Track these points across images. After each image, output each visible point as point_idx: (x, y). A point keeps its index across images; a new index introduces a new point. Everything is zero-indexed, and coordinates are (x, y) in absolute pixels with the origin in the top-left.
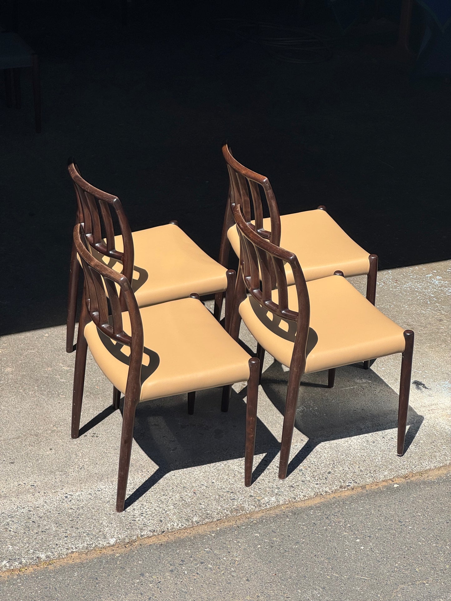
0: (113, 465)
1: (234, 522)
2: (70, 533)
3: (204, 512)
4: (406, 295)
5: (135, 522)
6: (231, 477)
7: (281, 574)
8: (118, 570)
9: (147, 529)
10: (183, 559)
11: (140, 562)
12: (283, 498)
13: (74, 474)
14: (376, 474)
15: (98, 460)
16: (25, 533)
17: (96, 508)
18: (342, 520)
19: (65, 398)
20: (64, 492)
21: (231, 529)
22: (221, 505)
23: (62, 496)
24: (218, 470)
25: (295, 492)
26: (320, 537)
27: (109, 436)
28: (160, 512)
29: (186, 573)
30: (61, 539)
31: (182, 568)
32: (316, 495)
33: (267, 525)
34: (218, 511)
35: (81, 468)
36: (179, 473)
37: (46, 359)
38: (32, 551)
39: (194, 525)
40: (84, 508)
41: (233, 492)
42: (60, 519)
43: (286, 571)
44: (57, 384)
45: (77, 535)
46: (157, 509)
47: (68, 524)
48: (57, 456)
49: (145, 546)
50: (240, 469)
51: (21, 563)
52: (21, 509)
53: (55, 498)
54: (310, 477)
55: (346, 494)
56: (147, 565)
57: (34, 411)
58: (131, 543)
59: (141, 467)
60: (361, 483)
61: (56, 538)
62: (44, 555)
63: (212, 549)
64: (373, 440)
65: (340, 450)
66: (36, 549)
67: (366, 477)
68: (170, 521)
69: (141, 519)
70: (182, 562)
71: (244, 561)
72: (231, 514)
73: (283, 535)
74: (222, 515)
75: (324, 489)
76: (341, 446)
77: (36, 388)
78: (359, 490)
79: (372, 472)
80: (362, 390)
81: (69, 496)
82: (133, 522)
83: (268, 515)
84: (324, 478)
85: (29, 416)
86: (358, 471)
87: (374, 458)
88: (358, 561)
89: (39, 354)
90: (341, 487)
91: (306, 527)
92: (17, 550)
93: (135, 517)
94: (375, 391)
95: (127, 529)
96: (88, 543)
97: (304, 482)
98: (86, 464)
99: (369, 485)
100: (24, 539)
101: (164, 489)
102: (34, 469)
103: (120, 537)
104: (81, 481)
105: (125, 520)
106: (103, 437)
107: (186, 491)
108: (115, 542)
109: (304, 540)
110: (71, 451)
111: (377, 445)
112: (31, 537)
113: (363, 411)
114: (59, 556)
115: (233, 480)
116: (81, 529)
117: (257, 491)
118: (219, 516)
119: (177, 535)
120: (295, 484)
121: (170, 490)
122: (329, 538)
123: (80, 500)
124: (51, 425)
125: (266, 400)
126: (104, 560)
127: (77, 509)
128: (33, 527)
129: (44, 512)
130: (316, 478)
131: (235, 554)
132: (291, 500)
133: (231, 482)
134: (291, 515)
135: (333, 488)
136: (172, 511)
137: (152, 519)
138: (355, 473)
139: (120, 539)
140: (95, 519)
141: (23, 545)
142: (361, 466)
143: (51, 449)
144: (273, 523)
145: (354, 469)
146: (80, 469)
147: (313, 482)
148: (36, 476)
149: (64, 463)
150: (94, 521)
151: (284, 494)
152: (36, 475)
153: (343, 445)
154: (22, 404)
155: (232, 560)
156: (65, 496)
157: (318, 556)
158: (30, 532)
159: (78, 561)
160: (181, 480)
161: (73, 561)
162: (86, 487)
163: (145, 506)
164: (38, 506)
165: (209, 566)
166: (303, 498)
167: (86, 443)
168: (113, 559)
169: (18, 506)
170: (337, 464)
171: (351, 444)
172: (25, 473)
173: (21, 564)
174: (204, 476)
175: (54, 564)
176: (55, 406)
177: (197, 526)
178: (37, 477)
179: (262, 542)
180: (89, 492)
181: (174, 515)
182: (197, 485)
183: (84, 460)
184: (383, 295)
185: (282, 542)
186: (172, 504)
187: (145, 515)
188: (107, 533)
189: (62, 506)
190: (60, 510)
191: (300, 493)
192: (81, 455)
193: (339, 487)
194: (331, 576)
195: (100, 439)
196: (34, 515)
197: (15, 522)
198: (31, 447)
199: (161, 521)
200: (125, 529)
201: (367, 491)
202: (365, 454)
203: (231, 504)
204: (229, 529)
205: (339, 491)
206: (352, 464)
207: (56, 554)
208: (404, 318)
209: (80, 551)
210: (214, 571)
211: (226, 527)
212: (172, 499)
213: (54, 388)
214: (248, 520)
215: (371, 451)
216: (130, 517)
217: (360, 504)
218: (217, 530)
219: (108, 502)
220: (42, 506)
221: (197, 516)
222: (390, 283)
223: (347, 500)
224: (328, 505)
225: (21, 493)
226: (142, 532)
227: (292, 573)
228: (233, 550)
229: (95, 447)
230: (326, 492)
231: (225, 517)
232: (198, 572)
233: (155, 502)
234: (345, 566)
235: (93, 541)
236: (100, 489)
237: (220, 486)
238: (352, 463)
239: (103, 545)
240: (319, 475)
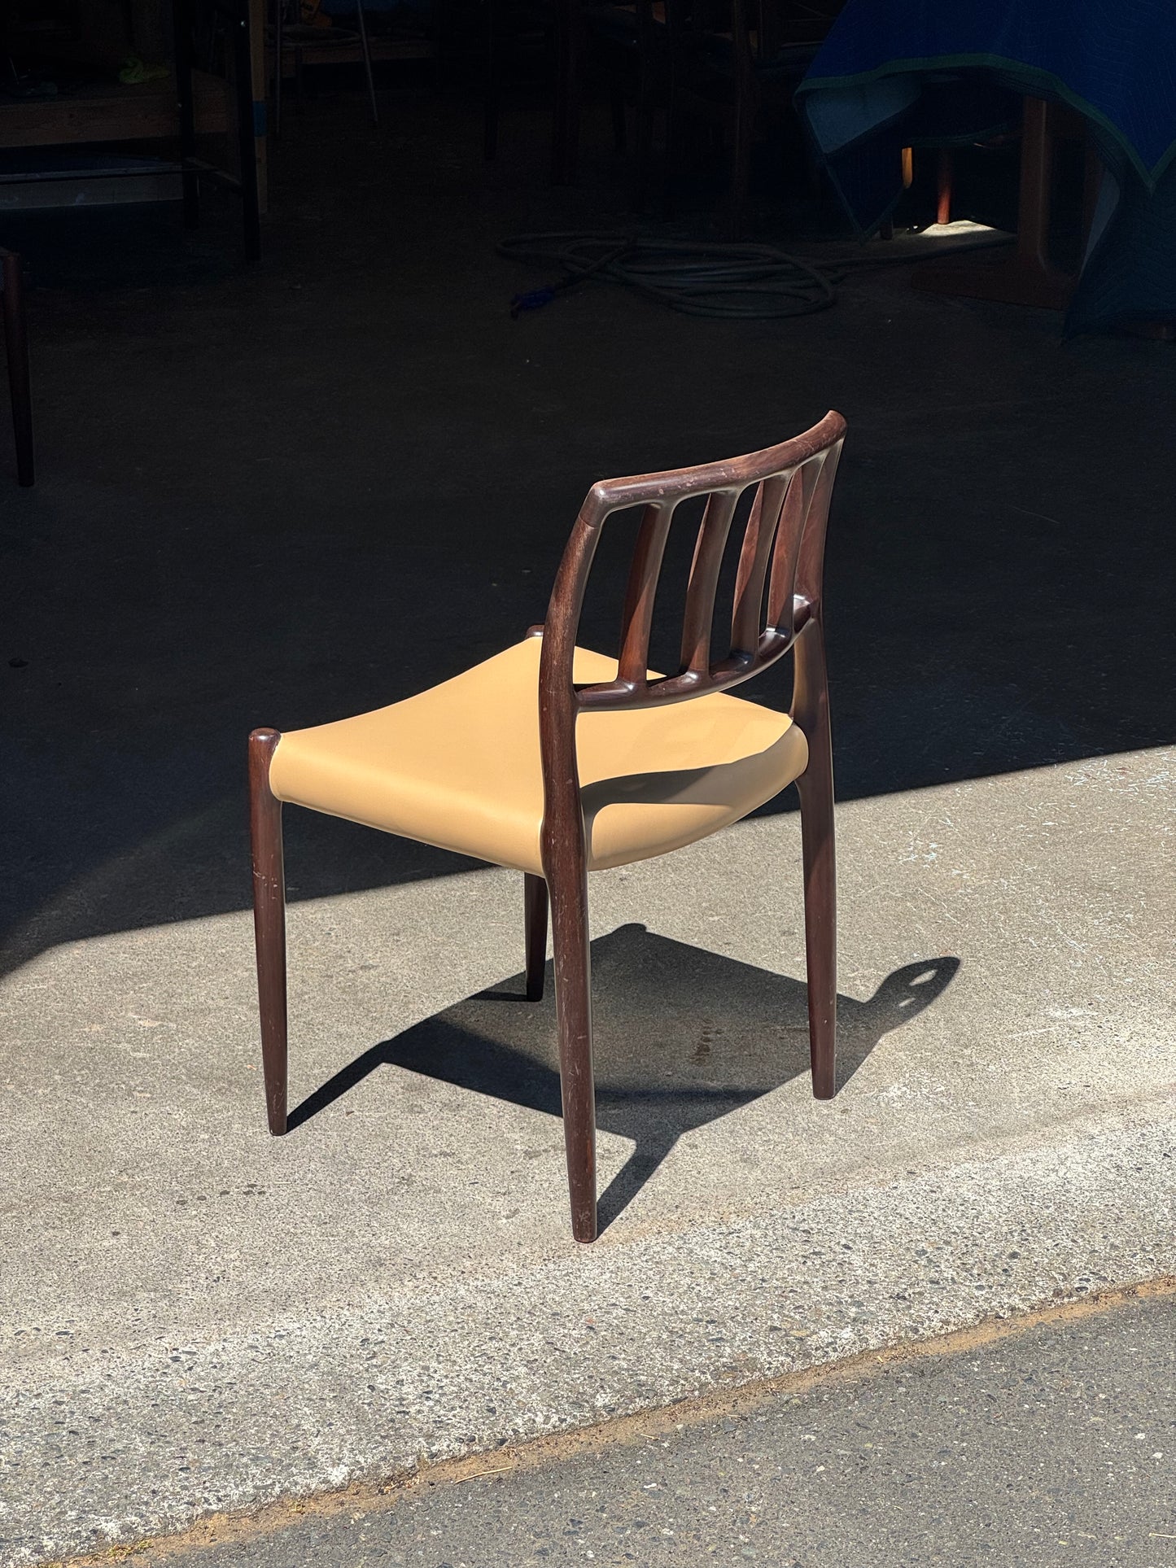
0: (318, 1266)
1: (729, 1407)
2: (196, 1457)
3: (629, 1380)
4: (1161, 801)
5: (407, 1417)
6: (702, 1281)
7: (906, 1544)
8: (365, 1558)
9: (449, 1435)
10: (577, 1519)
11: (435, 1533)
12: (877, 1329)
13: (196, 1296)
14: (1164, 1254)
15: (270, 1255)
16: (48, 1464)
17: (274, 1385)
18: (1078, 1384)
19: (152, 1098)
20: (167, 1346)
21: (721, 1426)
22: (679, 1356)
23: (160, 1356)
24: (657, 1263)
25: (912, 1311)
26: (1016, 1433)
27: (298, 1189)
28: (486, 1386)
29: (592, 1556)
30: (167, 1476)
31: (575, 1543)
32: (983, 1318)
33: (836, 1409)
34: (671, 1373)
35: (218, 1278)
36: (533, 1278)
37: (84, 1003)
38: (74, 1513)
39: (601, 1419)
40: (236, 1388)
41: (712, 1322)
42: (158, 1420)
43: (919, 1533)
44: (123, 1064)
45: (221, 1462)
46: (474, 1377)
47: (187, 1434)
48: (137, 1251)
49: (447, 1486)
50: (729, 1257)
51: (39, 1550)
52: (30, 1399)
53: (140, 1363)
54: (954, 1270)
55: (1078, 1312)
56: (460, 1540)
57: (55, 1136)
58: (398, 1479)
59: (409, 1265)
60: (1119, 1280)
61: (152, 1474)
62: (113, 1525)
63: (666, 1485)
64: (1135, 1163)
65: (1036, 1195)
66: (87, 1509)
67: (1132, 1262)
68: (519, 1409)
69: (425, 1409)
70: (573, 1527)
71: (778, 1512)
72: (718, 1383)
73: (895, 1434)
74: (687, 1387)
75: (1006, 1300)
76: (1038, 1183)
77: (57, 1077)
78: (1117, 1299)
79: (1148, 1249)
80: (1076, 1035)
81: (183, 1357)
82: (399, 1416)
83: (836, 1382)
84: (999, 1270)
85: (38, 1152)
86: (1102, 1248)
87: (1147, 1211)
88: (1153, 1494)
89: (62, 991)
90: (1058, 1293)
91: (964, 1408)
92: (25, 1513)
93: (404, 1403)
94: (1117, 1038)
95: (382, 1437)
96: (259, 1483)
97: (938, 1283)
98: (231, 1266)
99: (1146, 1285)
100: (46, 1481)
101: (490, 1321)
102: (64, 1290)
103: (363, 1462)
104: (220, 1314)
105: (374, 1413)
106: (281, 1193)
107: (563, 1326)
108: (347, 1478)
109: (965, 1444)
110: (182, 1235)
111: (1151, 1176)
112: (68, 1475)
113: (1088, 1089)
114: (166, 1527)
115: (709, 1289)
116: (229, 1445)
117: (792, 1314)
118: (679, 1390)
119: (547, 1451)
120: (910, 1291)
121: (512, 1325)
122: (1044, 1435)
123: (223, 1366)
124: (112, 1171)
125: (781, 1076)
126: (313, 1533)
127: (214, 1390)
128: (71, 1447)
129: (105, 1403)
130: (975, 1272)
131: (745, 1495)
132: (902, 1334)
133: (704, 1293)
134: (910, 1377)
135: (1034, 1298)
136: (522, 1380)
137: (461, 1407)
138: (1096, 1254)
139: (362, 1469)
140: (274, 1416)
141: (41, 1499)
142: (1111, 1234)
143: (115, 1234)
144: (856, 1402)
145: (1092, 1243)
146: (215, 1281)
147: (967, 1284)
148: (72, 1307)
149: (161, 1269)
150: (272, 1422)
151: (880, 1318)
152: (72, 1304)
153: (1043, 1179)
154: (16, 1123)
155: (737, 1511)
156: (170, 1356)
157: (1019, 1486)
158: (65, 1461)
159: (227, 1538)
160: (542, 1296)
161: (212, 1541)
162: (238, 1329)
163: (435, 1372)
164: (83, 1388)
165: (665, 1531)
166: (942, 1327)
167: (229, 1212)
168: (345, 1529)
169: (18, 1391)
170: (1033, 1232)
171: (1068, 1175)
172: (38, 1301)
173: (39, 1553)
174: (615, 1280)
175: (151, 1551)
176: (119, 1122)
177: (609, 1421)
178: (78, 1309)
179: (829, 1457)
180: (250, 1341)
181: (533, 1393)
182: (597, 1307)
183: (225, 1256)
184: (1091, 803)
185: (893, 1453)
186: (522, 1362)
187: (438, 1396)
188: (317, 1451)
189: (164, 1384)
190: (158, 1396)
191: (929, 1314)
192: (213, 1245)
193: (1052, 1293)
194: (1070, 1539)
195: (272, 1200)
196: (73, 1413)
197: (11, 1436)
198: (51, 1231)
199: (492, 1411)
200: (377, 1438)
201: (1141, 1302)
202: (1117, 1201)
203: (713, 1355)
204: (714, 1426)
205: (1053, 1306)
206: (1082, 1230)
207: (154, 1519)
208: (1164, 855)
209: (232, 1509)
210: (683, 1548)
211: (703, 1421)
212: (520, 1349)
213: (114, 1076)
214: (770, 1398)
215: (1134, 1194)
216: (388, 1404)
217: (1128, 1339)
218: (677, 1432)
219: (312, 1367)
220: (98, 1386)
221: (608, 1390)
222: (1105, 775)
223: (1082, 1328)
224: (1027, 1345)
225: (26, 1356)
226: (434, 1445)
227: (942, 1538)
228: (735, 1483)
229: (258, 1222)
230: (1012, 1310)
231: (696, 1393)
232: (631, 1551)
233: (467, 1359)
234: (1111, 1508)
235: (275, 1477)
236: (284, 1333)
237: (670, 1305)
238: (1079, 1226)
239: (308, 1486)
240: (981, 1262)
